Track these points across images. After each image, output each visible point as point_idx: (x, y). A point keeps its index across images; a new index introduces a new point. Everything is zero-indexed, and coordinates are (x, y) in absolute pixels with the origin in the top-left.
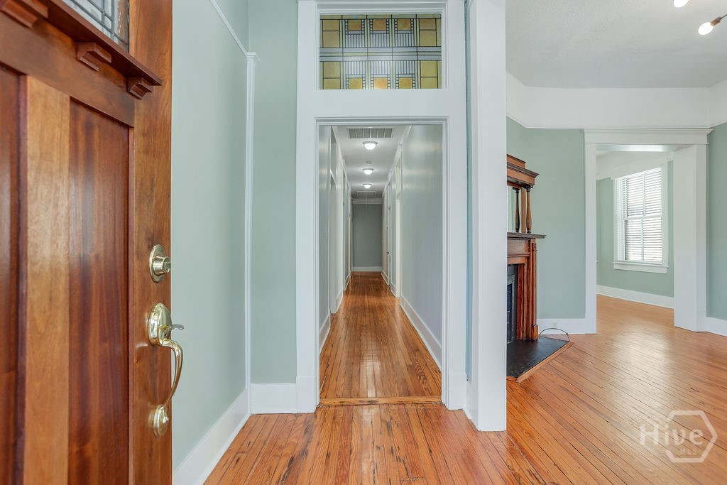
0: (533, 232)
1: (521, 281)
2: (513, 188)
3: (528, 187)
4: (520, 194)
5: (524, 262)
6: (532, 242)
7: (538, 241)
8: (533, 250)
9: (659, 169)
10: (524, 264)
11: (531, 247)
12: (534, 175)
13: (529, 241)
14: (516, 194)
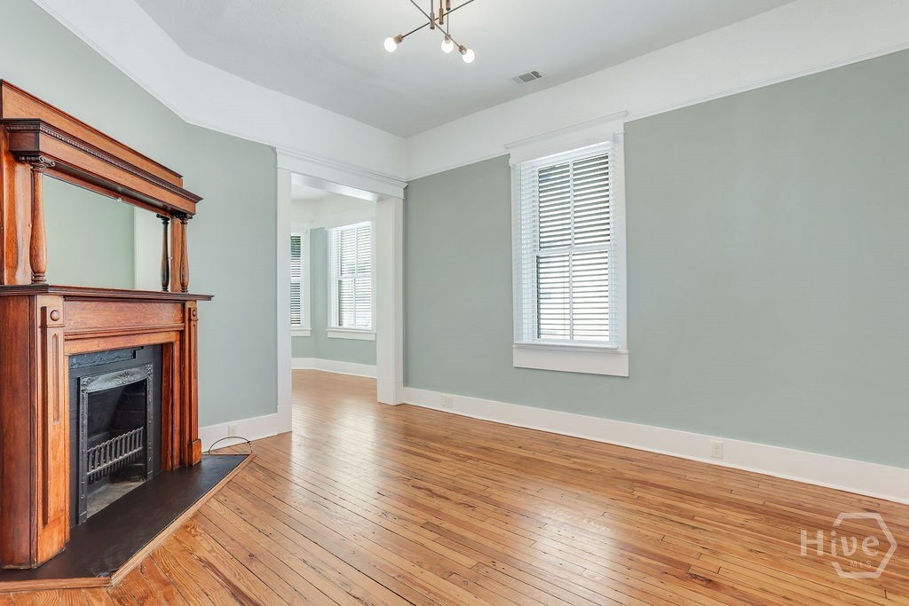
0: (191, 290)
1: (168, 372)
2: (158, 216)
3: (183, 216)
4: (169, 226)
5: (173, 340)
6: (188, 305)
7: (201, 306)
8: (190, 320)
9: (368, 223)
10: (172, 344)
11: (188, 316)
12: (195, 199)
13: (184, 306)
14: (162, 226)
